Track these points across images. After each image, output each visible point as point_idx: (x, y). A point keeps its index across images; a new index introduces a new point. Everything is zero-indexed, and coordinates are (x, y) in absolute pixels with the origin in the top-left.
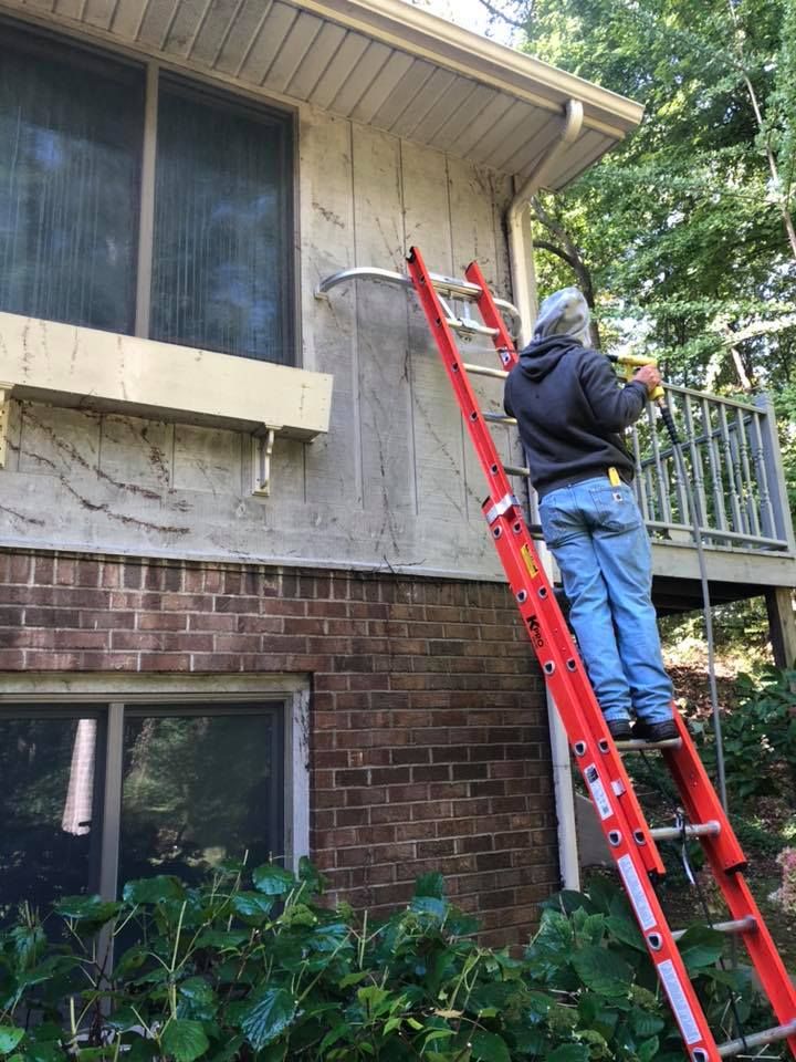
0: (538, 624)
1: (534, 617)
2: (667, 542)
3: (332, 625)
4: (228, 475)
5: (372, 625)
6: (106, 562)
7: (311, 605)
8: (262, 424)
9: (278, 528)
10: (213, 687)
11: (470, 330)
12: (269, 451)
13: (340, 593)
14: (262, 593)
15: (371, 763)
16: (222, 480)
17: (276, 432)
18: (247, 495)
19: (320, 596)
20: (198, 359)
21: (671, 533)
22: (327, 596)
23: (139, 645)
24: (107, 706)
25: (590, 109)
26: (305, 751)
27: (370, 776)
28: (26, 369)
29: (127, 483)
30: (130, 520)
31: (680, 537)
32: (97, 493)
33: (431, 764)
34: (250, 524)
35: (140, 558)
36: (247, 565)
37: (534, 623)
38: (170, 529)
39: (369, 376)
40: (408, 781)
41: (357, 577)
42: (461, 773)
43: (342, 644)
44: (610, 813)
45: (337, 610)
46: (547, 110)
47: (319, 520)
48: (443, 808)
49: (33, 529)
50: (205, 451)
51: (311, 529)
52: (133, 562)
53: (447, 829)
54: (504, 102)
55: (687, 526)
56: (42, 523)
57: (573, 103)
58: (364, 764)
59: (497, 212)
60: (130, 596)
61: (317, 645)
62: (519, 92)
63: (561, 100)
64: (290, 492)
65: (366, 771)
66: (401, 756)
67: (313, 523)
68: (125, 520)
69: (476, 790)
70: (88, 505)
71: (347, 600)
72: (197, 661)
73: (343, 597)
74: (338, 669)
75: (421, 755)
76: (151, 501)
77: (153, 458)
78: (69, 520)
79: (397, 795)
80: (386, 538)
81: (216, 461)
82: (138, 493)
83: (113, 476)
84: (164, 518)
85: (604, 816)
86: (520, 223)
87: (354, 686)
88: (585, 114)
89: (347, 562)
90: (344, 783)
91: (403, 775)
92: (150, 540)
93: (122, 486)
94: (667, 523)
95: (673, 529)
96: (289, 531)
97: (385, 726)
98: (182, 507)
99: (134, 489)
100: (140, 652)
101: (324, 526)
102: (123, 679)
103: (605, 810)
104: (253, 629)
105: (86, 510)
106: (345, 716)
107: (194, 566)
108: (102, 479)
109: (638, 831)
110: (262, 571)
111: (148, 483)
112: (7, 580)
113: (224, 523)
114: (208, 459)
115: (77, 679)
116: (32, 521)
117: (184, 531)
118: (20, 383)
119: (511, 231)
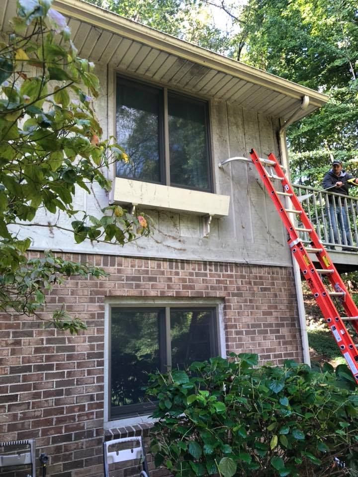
0: (312, 281)
1: (310, 279)
2: (334, 251)
3: (230, 281)
4: (195, 230)
5: (242, 281)
6: (163, 261)
7: (223, 275)
8: (208, 214)
9: (211, 249)
10: (195, 302)
11: (275, 179)
12: (210, 223)
13: (232, 271)
14: (208, 270)
15: (244, 328)
16: (194, 232)
17: (212, 216)
18: (202, 237)
19: (226, 271)
20: (190, 193)
21: (336, 248)
22: (228, 272)
23: (174, 288)
24: (165, 308)
25: (311, 98)
26: (224, 324)
27: (244, 332)
28: (141, 199)
29: (168, 234)
30: (169, 246)
31: (339, 249)
32: (159, 238)
33: (263, 329)
34: (203, 247)
35: (172, 259)
36: (203, 261)
37: (310, 281)
38: (181, 250)
39: (236, 195)
40: (256, 334)
41: (237, 265)
42: (272, 332)
43: (233, 288)
44: (341, 340)
45: (231, 276)
46: (297, 99)
47: (224, 245)
48: (267, 343)
49: (142, 250)
50: (189, 223)
51: (222, 249)
52: (171, 261)
53: (269, 350)
54: (281, 96)
55: (341, 245)
56: (145, 248)
57: (306, 97)
58: (242, 328)
59: (275, 132)
60: (171, 272)
61: (226, 288)
62: (288, 93)
63: (301, 96)
64: (215, 236)
65: (243, 331)
66: (253, 326)
67: (222, 247)
68: (168, 247)
69: (277, 338)
70: (157, 242)
71: (234, 273)
72: (191, 293)
73: (232, 272)
74: (233, 296)
75: (259, 326)
76: (175, 240)
77: (174, 226)
78: (152, 247)
79: (253, 339)
80: (245, 251)
81: (192, 226)
82: (171, 238)
83: (163, 232)
84: (178, 245)
85: (338, 341)
86: (283, 136)
87: (238, 302)
88: (310, 100)
89: (233, 260)
90: (237, 335)
91: (254, 332)
92: (175, 253)
93: (166, 235)
94: (334, 244)
95: (337, 246)
96: (215, 249)
97: (248, 316)
98: (184, 242)
99: (169, 236)
100: (174, 290)
101: (225, 247)
102: (169, 299)
103: (339, 339)
104: (207, 283)
105: (157, 244)
106: (236, 312)
107: (188, 262)
108: (161, 234)
109: (350, 345)
110: (208, 263)
111: (173, 234)
112: (137, 267)
113: (196, 247)
114: (190, 225)
115: (156, 299)
116: (142, 248)
117: (184, 250)
118: (140, 203)
119: (280, 139)
